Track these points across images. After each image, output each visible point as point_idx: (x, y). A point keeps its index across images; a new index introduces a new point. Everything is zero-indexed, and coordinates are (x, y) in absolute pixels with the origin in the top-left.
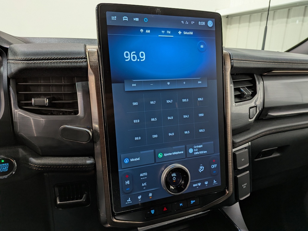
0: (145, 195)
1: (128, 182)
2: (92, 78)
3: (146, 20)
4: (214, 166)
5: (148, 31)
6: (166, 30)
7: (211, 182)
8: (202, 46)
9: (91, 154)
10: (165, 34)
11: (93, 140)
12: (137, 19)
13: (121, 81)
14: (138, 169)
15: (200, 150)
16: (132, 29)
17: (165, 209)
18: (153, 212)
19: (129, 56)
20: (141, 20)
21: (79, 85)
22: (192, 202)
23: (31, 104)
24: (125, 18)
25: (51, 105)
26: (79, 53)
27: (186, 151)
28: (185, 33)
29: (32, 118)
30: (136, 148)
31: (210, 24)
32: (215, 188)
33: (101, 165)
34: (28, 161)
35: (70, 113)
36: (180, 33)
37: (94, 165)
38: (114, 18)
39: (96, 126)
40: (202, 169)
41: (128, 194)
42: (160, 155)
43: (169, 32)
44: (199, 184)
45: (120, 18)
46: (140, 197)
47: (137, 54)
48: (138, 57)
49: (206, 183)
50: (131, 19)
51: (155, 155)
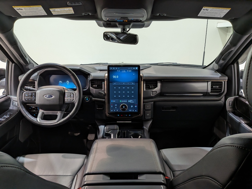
0: (116, 110)
1: (112, 106)
2: (106, 82)
3: (119, 68)
4: (136, 106)
5: (119, 71)
6: (124, 70)
7: (134, 110)
8: (134, 74)
9: (104, 99)
10: (124, 71)
11: (105, 95)
12: (117, 68)
13: (112, 82)
14: (114, 104)
15: (132, 101)
16: (116, 71)
17: (122, 115)
18: (118, 115)
19: (114, 77)
20: (118, 68)
21: (103, 83)
22: (130, 115)
23: (93, 86)
24: (114, 68)
25: (97, 87)
26: (103, 76)
27: (128, 101)
28: (129, 71)
29: (94, 89)
30: (114, 99)
31: (137, 68)
32: (136, 112)
33: (106, 102)
34: (92, 98)
35: (100, 89)
36: (128, 71)
37: (105, 101)
38: (111, 68)
39: (106, 92)
40: (132, 106)
41: (112, 109)
42: (120, 101)
43: (125, 71)
44: (131, 110)
45: (113, 68)
46: (115, 110)
47: (116, 76)
48: (116, 77)
49: (133, 110)
50: (115, 68)
51: (119, 101)
